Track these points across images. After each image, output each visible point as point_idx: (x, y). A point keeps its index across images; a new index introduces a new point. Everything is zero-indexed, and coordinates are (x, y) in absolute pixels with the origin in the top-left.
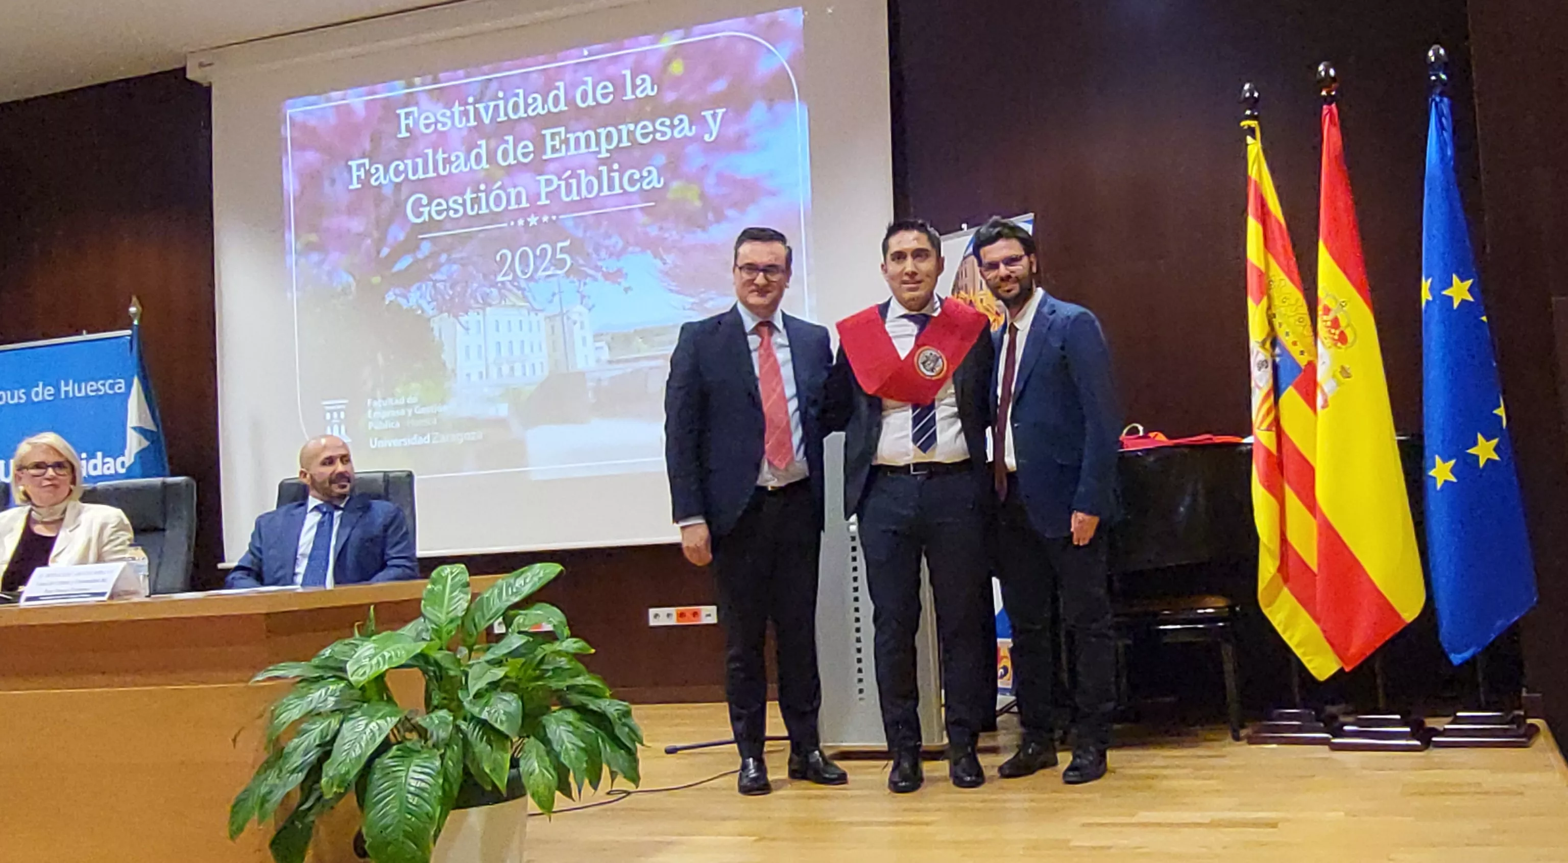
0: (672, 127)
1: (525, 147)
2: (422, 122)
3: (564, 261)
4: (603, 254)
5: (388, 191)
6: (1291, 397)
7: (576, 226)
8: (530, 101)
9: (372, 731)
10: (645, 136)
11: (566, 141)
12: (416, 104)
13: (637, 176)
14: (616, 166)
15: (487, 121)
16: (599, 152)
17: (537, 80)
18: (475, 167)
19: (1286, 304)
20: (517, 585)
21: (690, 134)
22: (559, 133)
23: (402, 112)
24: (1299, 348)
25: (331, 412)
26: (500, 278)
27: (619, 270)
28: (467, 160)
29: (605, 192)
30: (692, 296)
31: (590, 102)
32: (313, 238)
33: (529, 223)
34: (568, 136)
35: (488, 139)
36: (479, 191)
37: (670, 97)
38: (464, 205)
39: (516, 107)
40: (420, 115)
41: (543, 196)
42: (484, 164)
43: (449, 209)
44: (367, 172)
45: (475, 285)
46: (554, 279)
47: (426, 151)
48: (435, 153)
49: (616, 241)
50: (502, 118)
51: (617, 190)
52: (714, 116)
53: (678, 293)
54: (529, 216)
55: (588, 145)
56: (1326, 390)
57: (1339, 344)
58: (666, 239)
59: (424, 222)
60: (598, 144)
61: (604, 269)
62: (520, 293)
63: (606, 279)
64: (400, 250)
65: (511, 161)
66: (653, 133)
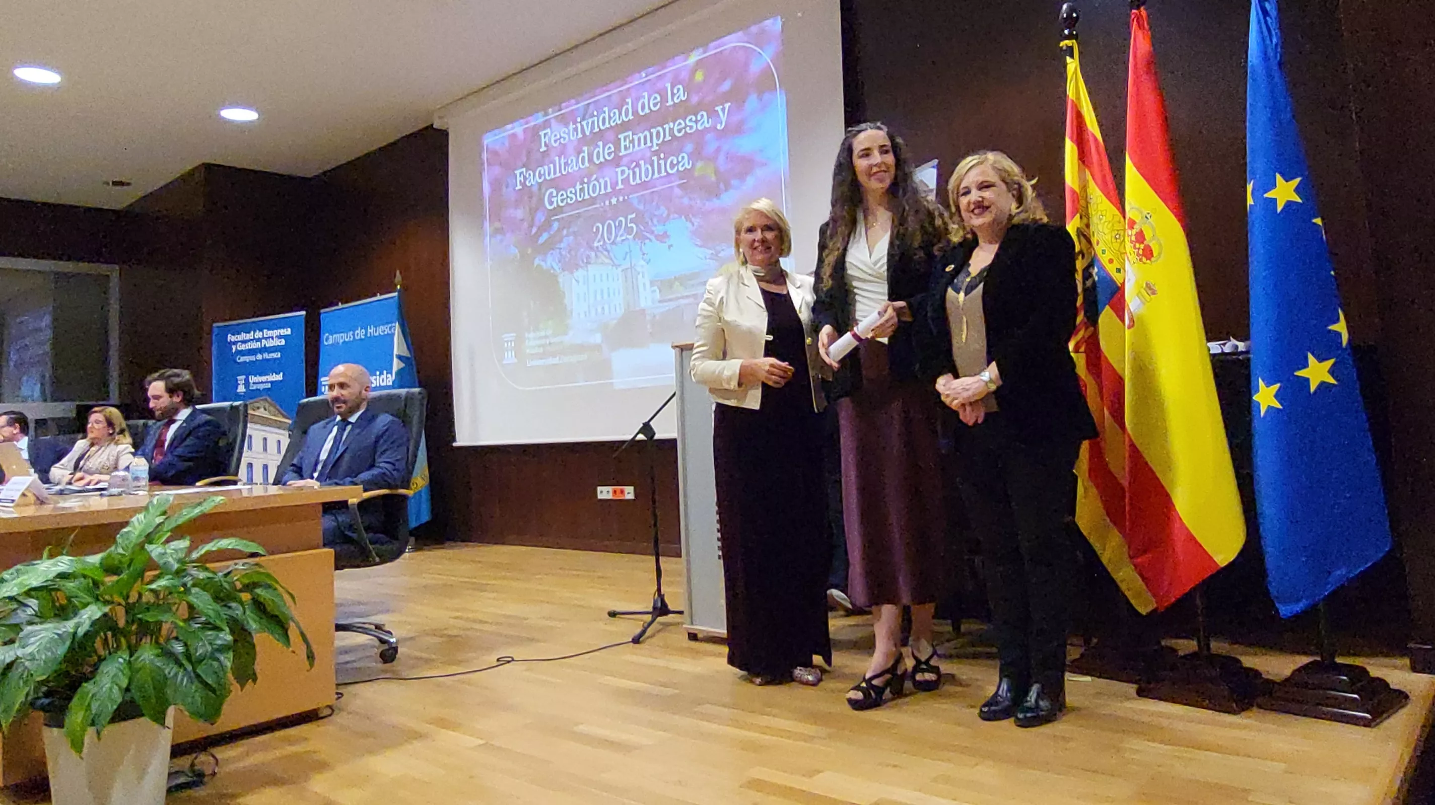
0: (696, 122)
1: (610, 148)
2: (553, 139)
3: (632, 227)
4: (655, 221)
5: (535, 189)
6: (1106, 315)
7: (639, 202)
8: (612, 115)
10: (679, 131)
11: (632, 141)
12: (550, 127)
13: (675, 162)
14: (662, 156)
15: (588, 133)
16: (652, 147)
17: (615, 99)
18: (581, 166)
21: (707, 126)
22: (628, 136)
23: (542, 133)
25: (507, 342)
26: (596, 244)
27: (665, 233)
28: (577, 162)
30: (709, 248)
31: (647, 111)
32: (497, 225)
33: (612, 203)
34: (634, 137)
35: (588, 146)
37: (695, 99)
38: (575, 194)
39: (604, 120)
40: (551, 135)
41: (620, 182)
42: (587, 164)
43: (567, 197)
44: (525, 178)
45: (582, 250)
46: (626, 243)
47: (555, 158)
48: (560, 160)
49: (663, 211)
50: (597, 130)
51: (663, 174)
52: (723, 110)
53: (701, 247)
54: (612, 198)
55: (645, 143)
56: (1132, 305)
57: (1144, 259)
58: (691, 207)
59: (555, 208)
60: (652, 141)
61: (656, 232)
62: (606, 253)
63: (657, 240)
64: (542, 229)
65: (602, 160)
66: (685, 128)
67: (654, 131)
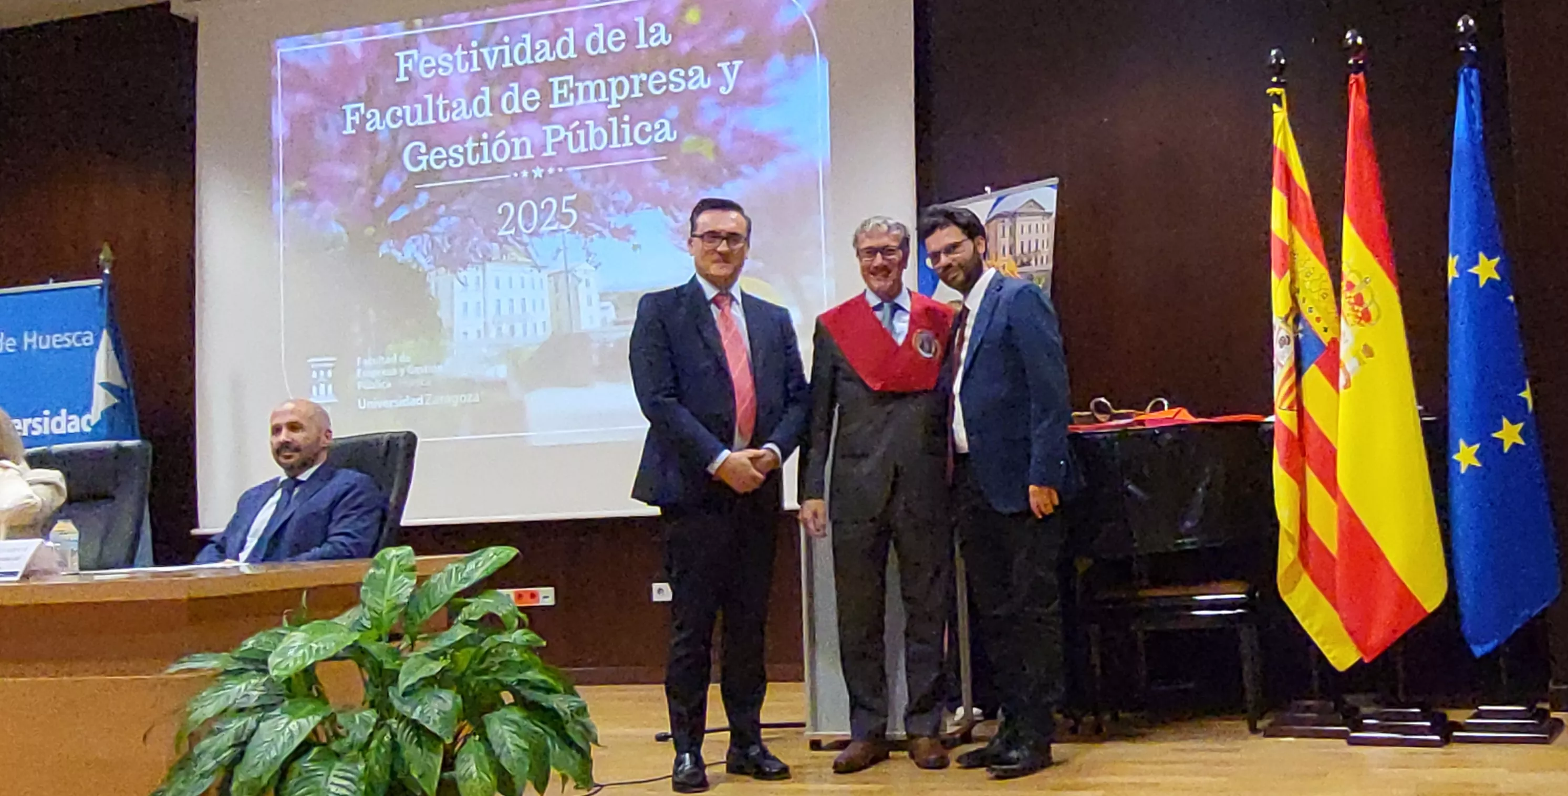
0: (686, 78)
1: (532, 95)
2: (422, 66)
3: (569, 216)
4: (612, 209)
5: (384, 137)
6: (1313, 375)
7: (583, 178)
8: (538, 47)
9: (291, 731)
10: (657, 87)
11: (575, 90)
12: (417, 48)
13: (648, 129)
14: (626, 118)
15: (491, 66)
16: (609, 103)
17: (545, 26)
18: (479, 116)
19: (1311, 278)
20: (467, 570)
21: (704, 86)
22: (568, 82)
23: (401, 55)
24: (1323, 324)
25: (318, 369)
27: (628, 227)
28: (470, 107)
29: (615, 145)
31: (601, 50)
32: (301, 184)
33: (533, 174)
34: (577, 84)
35: (491, 86)
36: (480, 140)
37: (684, 46)
38: (465, 154)
39: (522, 52)
40: (420, 59)
41: (549, 147)
42: (487, 112)
43: (449, 157)
44: (364, 119)
45: (475, 239)
46: (559, 235)
47: (426, 96)
48: (435, 98)
49: (625, 197)
50: (507, 64)
51: (628, 143)
52: (731, 68)
54: (535, 168)
55: (598, 95)
56: (1349, 369)
57: (1363, 322)
59: (423, 171)
60: (608, 94)
61: (612, 226)
62: (523, 248)
63: (614, 236)
64: (396, 201)
65: (517, 109)
66: (667, 84)
67: (613, 81)
